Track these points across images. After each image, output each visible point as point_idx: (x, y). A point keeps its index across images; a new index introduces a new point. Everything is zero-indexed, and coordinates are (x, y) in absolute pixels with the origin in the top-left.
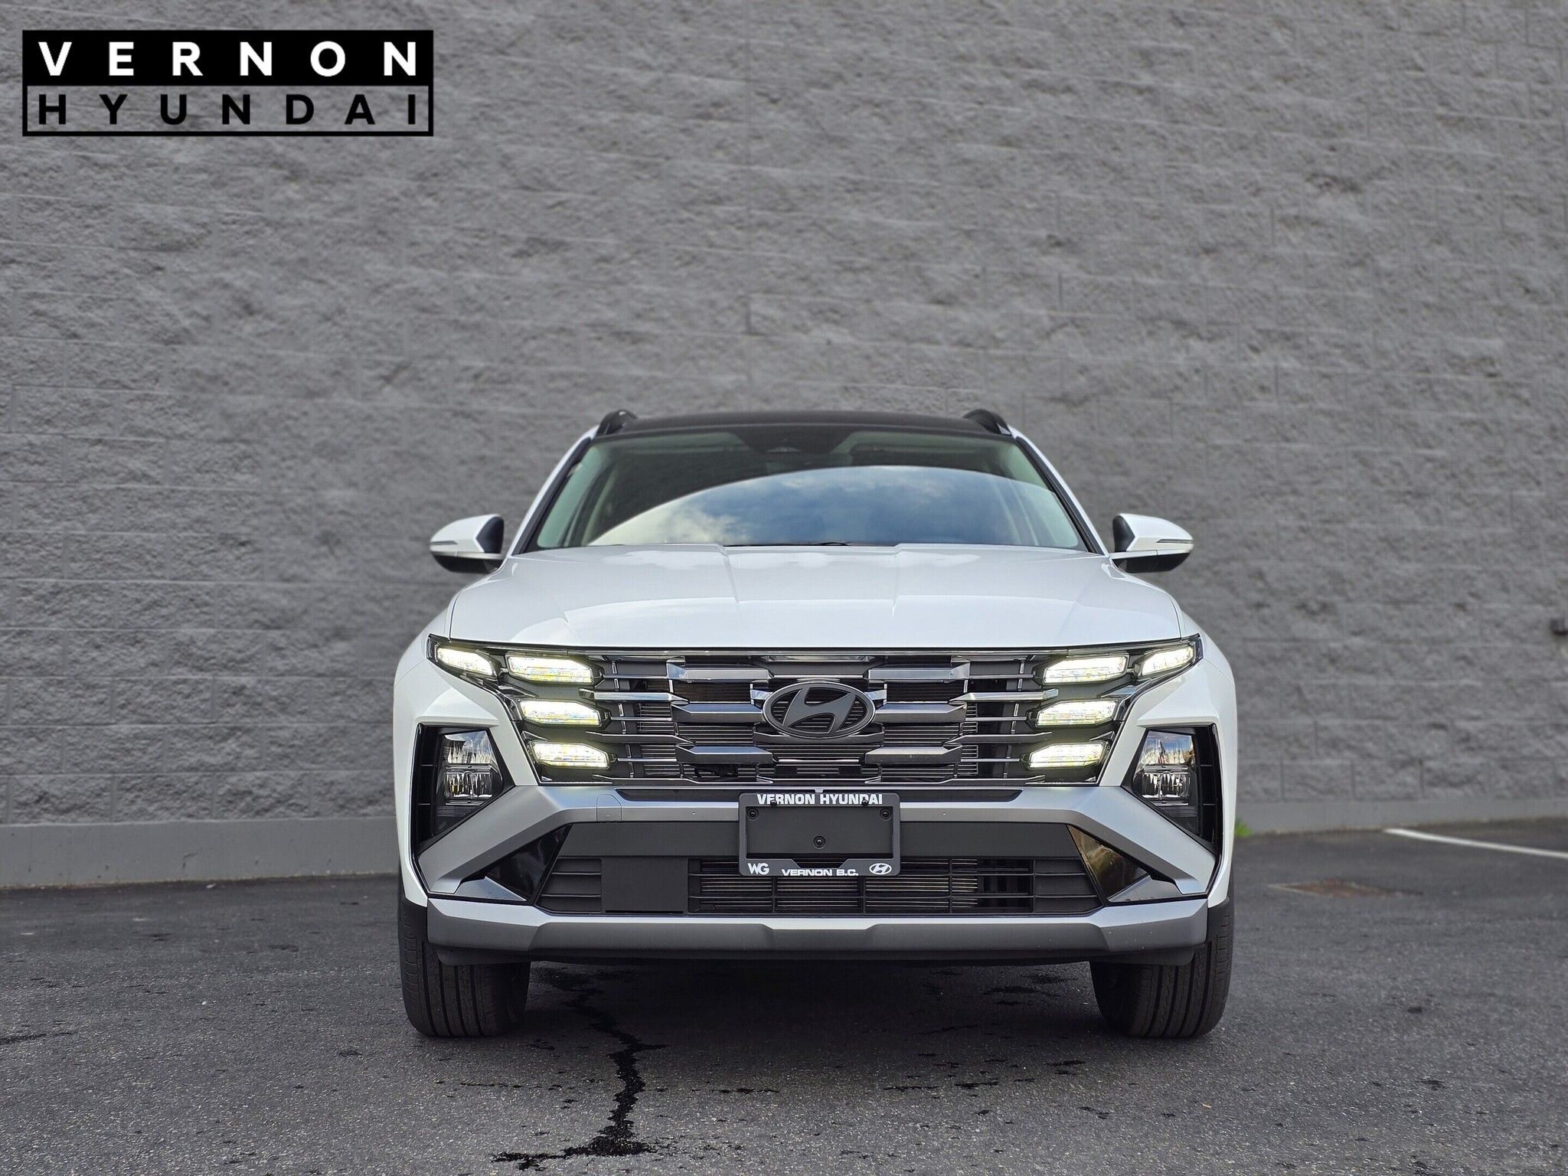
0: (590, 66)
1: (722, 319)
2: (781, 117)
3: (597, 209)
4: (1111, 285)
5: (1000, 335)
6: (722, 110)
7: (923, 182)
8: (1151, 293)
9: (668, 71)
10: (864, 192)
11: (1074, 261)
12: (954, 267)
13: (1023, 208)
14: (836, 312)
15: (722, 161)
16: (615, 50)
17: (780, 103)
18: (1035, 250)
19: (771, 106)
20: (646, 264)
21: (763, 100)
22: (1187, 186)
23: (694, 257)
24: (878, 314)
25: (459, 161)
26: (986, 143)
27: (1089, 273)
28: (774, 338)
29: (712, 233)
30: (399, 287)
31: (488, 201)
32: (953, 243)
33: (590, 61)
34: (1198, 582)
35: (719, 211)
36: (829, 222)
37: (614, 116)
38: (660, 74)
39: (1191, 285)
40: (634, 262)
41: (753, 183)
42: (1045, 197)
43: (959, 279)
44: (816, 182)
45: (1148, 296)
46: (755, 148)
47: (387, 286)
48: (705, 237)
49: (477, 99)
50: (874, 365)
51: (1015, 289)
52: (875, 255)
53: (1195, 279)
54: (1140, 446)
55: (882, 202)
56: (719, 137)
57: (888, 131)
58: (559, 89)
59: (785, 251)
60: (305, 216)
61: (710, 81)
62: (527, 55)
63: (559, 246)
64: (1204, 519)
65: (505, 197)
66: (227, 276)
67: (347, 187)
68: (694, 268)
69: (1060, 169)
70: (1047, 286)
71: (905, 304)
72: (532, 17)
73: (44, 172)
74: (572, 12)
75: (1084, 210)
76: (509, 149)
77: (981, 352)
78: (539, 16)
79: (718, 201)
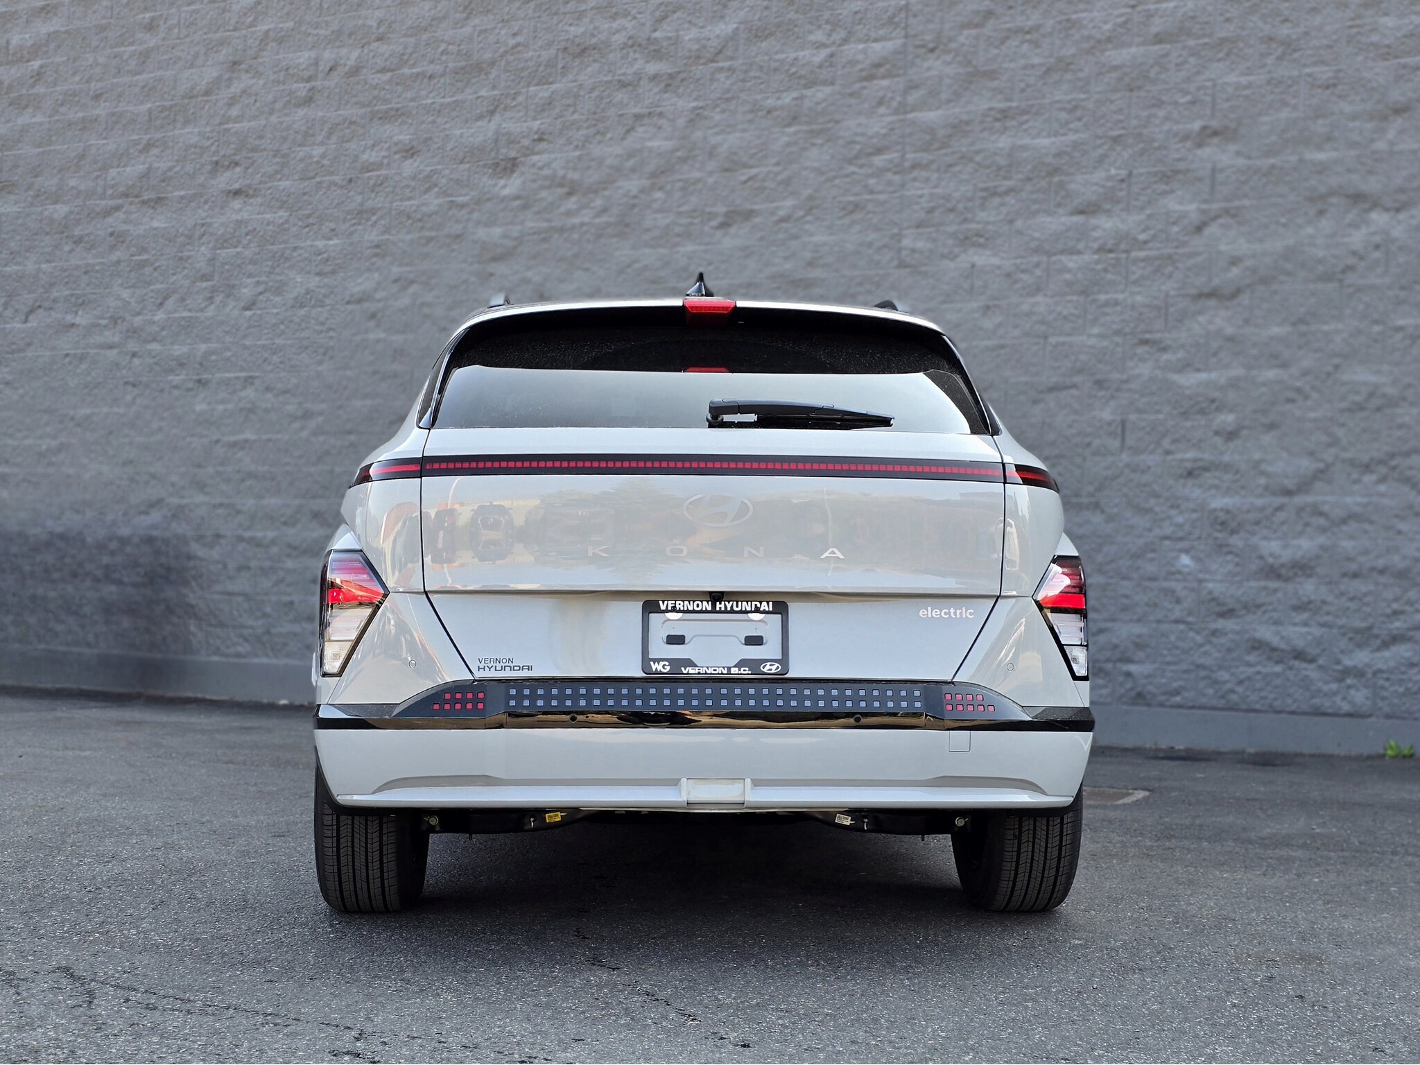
0: (779, 56)
1: (876, 257)
2: (939, 62)
3: (780, 178)
4: (1273, 167)
5: (1142, 237)
6: (882, 70)
7: (1069, 97)
8: (1322, 169)
9: (840, 45)
10: (1013, 118)
11: (1233, 148)
12: (1099, 175)
13: (1176, 103)
14: (981, 236)
15: (883, 115)
16: (798, 37)
17: (937, 51)
18: (1188, 144)
19: (930, 55)
20: (817, 219)
21: (923, 50)
22: (1372, 44)
23: (856, 207)
24: (1020, 233)
25: (679, 158)
26: (1138, 45)
27: (1249, 158)
28: (923, 269)
29: (872, 181)
30: (636, 266)
31: (699, 186)
32: (1101, 151)
33: (777, 53)
34: (1369, 479)
35: (879, 161)
36: (978, 152)
37: (795, 94)
38: (833, 49)
39: (1374, 152)
40: (808, 218)
41: (908, 130)
42: (1199, 89)
43: (1103, 186)
44: (965, 117)
45: (1319, 172)
46: (913, 97)
47: (629, 266)
48: (866, 186)
49: (694, 104)
50: (1016, 282)
51: (1163, 187)
52: (1021, 176)
53: (1380, 145)
54: (1303, 335)
55: (1030, 124)
56: (881, 94)
57: (1037, 55)
58: (753, 81)
59: (936, 187)
60: (576, 220)
61: (874, 45)
62: (732, 58)
63: (749, 214)
64: (1379, 409)
65: (711, 180)
66: (529, 274)
67: (606, 193)
68: (857, 216)
69: (1221, 55)
70: (1200, 179)
71: (1049, 219)
72: (735, 26)
73: (430, 216)
74: (766, 13)
75: (1247, 92)
76: (714, 140)
77: (1124, 256)
78: (740, 23)
79: (879, 151)
